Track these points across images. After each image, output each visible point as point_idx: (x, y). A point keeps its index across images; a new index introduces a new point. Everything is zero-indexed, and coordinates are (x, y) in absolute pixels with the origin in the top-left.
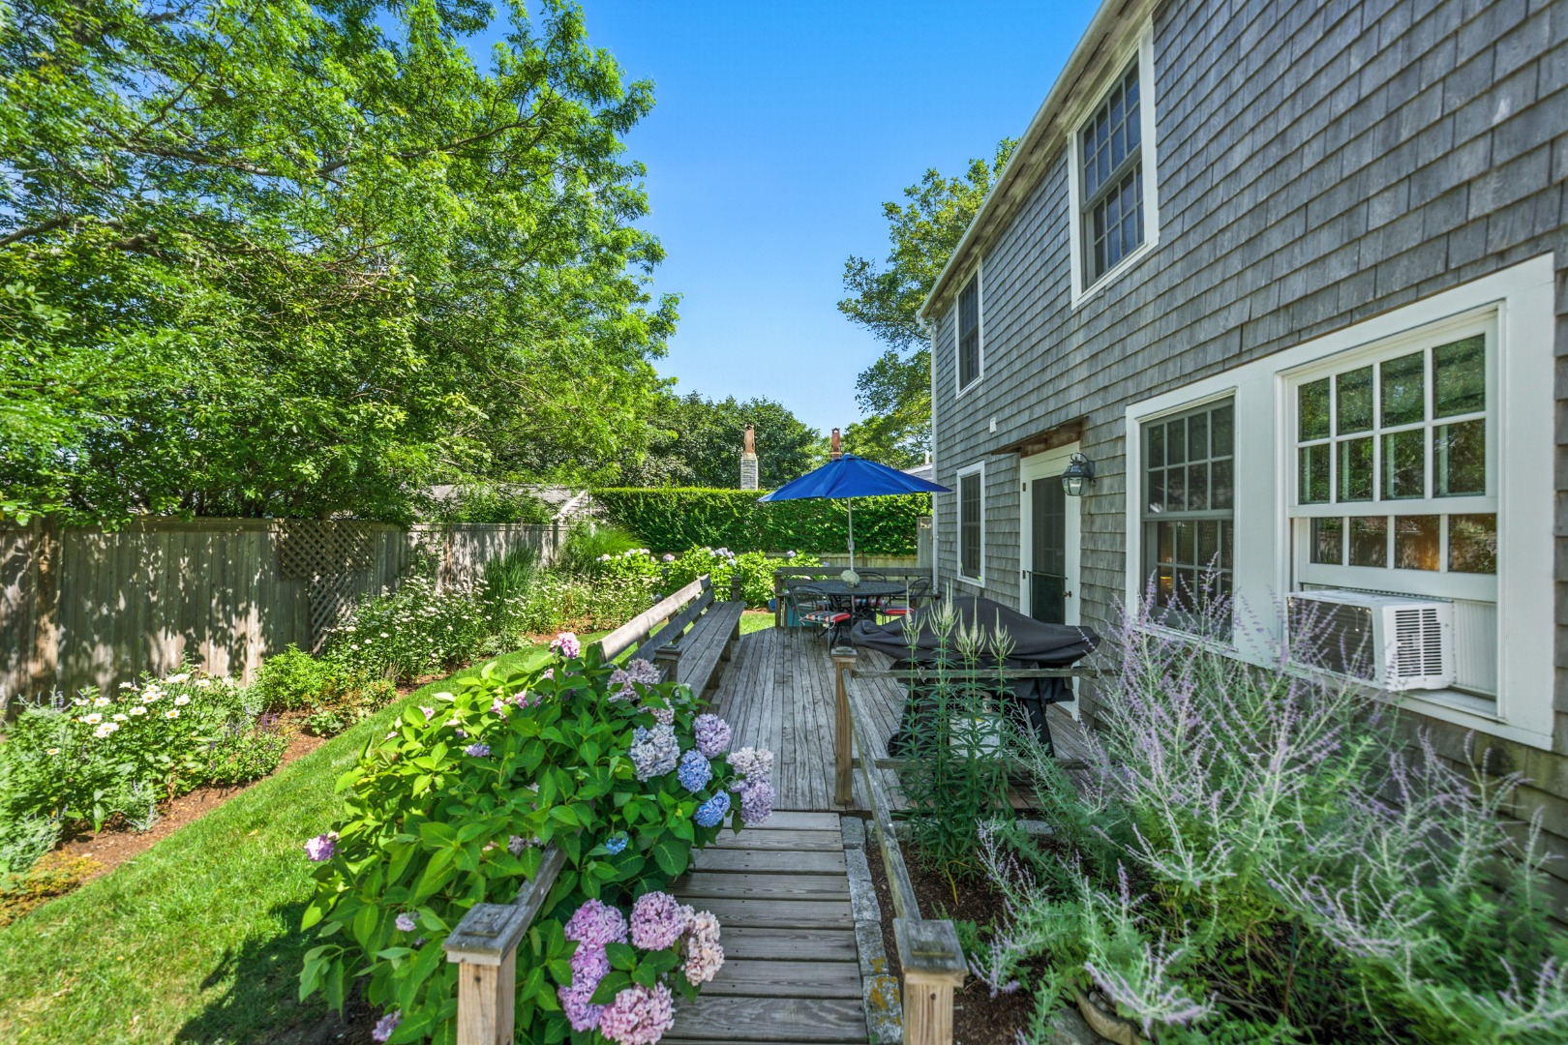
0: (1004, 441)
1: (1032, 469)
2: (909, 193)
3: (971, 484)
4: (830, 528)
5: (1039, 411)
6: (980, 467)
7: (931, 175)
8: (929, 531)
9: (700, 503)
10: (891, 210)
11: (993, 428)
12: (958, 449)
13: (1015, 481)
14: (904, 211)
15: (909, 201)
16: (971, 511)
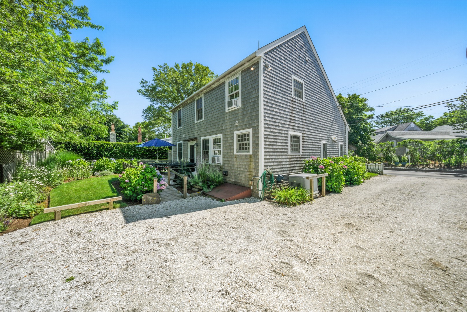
0: (186, 138)
1: (190, 143)
2: (160, 67)
3: (180, 145)
4: (143, 153)
5: (191, 135)
6: (182, 142)
7: (165, 64)
8: (171, 153)
9: (102, 146)
10: (154, 69)
11: (184, 136)
12: (177, 138)
13: (188, 145)
14: (158, 71)
15: (159, 68)
16: (180, 149)
